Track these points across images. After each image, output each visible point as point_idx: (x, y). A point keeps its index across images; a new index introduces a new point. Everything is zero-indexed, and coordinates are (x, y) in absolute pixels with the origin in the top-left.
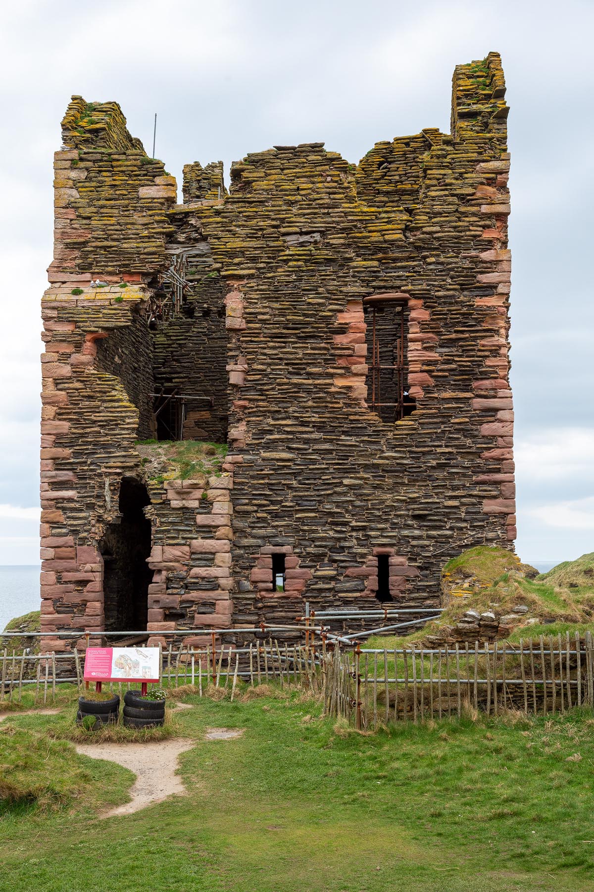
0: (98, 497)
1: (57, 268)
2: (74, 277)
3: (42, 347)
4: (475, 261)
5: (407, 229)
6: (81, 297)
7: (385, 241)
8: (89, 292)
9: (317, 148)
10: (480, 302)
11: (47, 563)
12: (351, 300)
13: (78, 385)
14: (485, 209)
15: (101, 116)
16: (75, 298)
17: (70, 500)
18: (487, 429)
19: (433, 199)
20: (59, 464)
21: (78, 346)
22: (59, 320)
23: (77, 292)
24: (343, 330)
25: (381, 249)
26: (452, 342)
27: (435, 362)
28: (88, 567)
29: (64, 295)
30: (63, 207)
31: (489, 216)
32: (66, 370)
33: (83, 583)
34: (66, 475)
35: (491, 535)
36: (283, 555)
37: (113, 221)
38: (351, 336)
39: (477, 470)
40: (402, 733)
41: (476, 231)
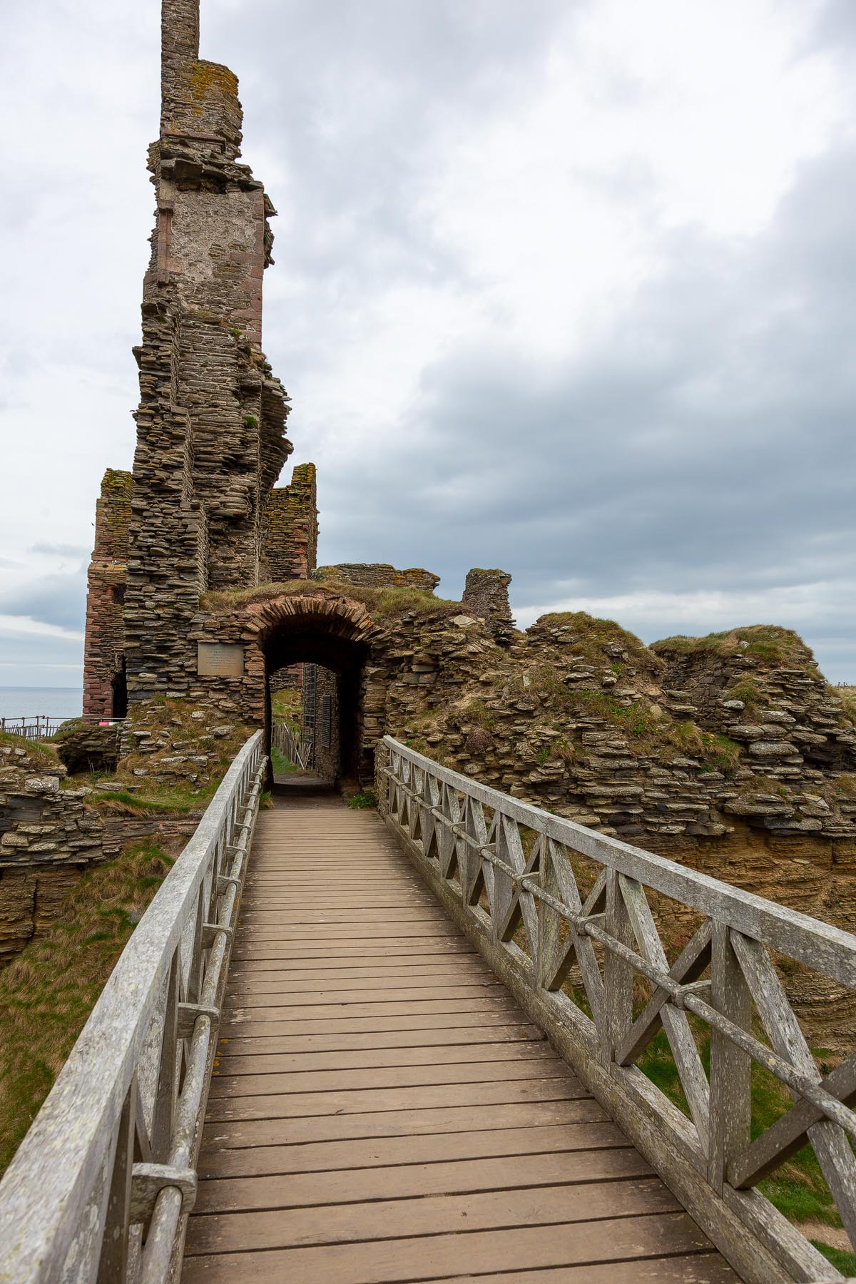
0: (112, 661)
1: (96, 554)
2: (104, 558)
3: (87, 591)
6: (107, 569)
8: (111, 566)
11: (86, 691)
13: (103, 609)
14: (296, 540)
16: (104, 569)
17: (98, 662)
20: (93, 645)
21: (105, 591)
22: (96, 579)
23: (105, 566)
28: (106, 693)
29: (99, 567)
30: (100, 525)
31: (298, 543)
32: (99, 602)
33: (103, 700)
34: (97, 650)
37: (124, 533)
41: (292, 550)
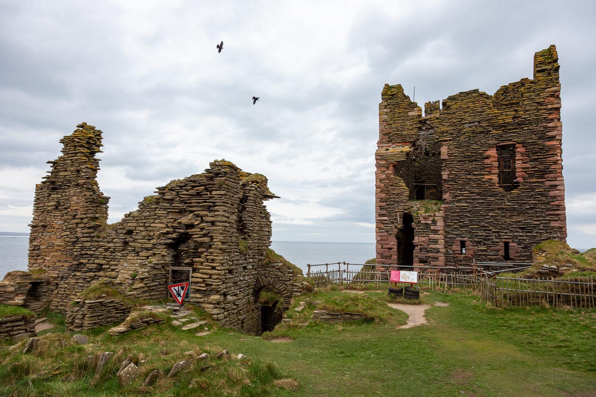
0: (395, 219)
1: (380, 143)
2: (386, 145)
3: (375, 169)
4: (545, 127)
5: (514, 118)
6: (389, 151)
7: (505, 123)
8: (391, 150)
9: (476, 91)
10: (547, 143)
11: (378, 242)
12: (491, 146)
13: (387, 181)
14: (549, 107)
15: (395, 89)
16: (386, 152)
17: (386, 220)
18: (552, 193)
19: (526, 105)
20: (381, 208)
21: (388, 168)
22: (381, 159)
23: (387, 150)
24: (487, 158)
25: (503, 126)
26: (535, 160)
27: (528, 168)
28: (392, 243)
29: (383, 151)
30: (382, 121)
31: (551, 109)
32: (384, 176)
33: (391, 249)
34: (384, 212)
35: (555, 236)
36: (465, 241)
37: (399, 124)
38: (492, 159)
39: (548, 210)
40: (515, 310)
41: (545, 116)
